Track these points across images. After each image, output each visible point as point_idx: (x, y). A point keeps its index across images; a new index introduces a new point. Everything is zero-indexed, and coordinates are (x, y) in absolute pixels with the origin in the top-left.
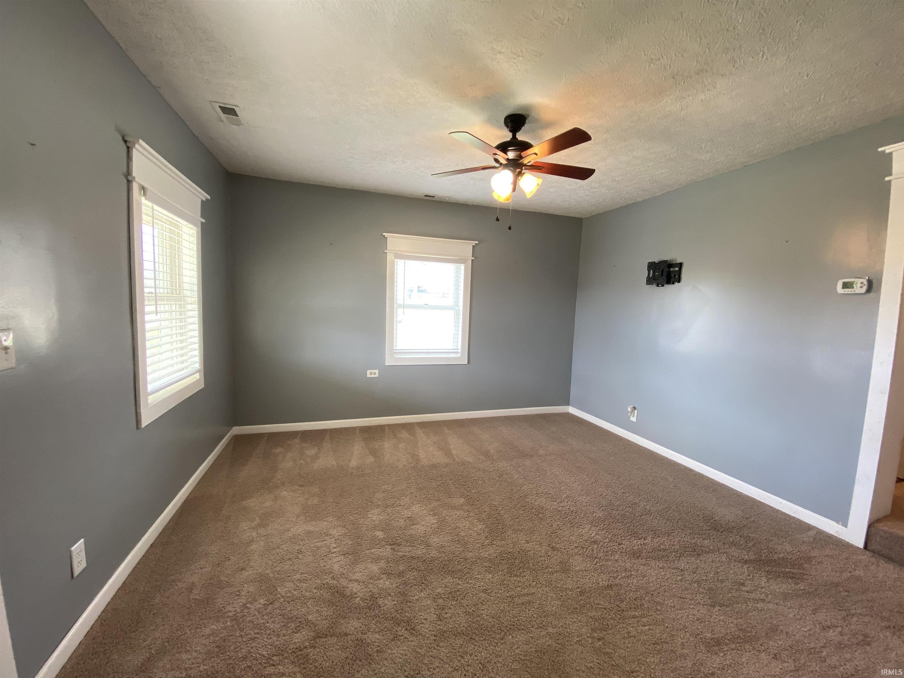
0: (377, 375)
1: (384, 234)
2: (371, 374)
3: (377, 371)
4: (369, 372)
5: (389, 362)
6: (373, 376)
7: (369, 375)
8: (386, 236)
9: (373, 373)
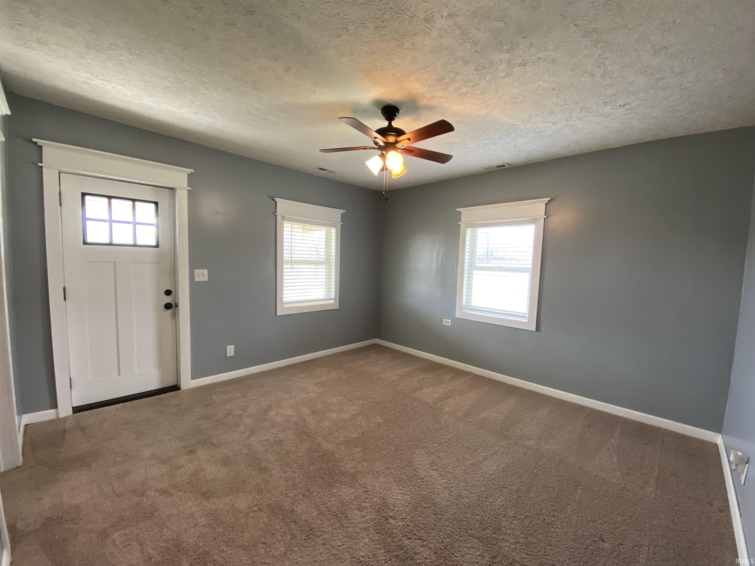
0: (450, 324)
1: (457, 210)
2: (446, 322)
3: (450, 321)
4: (444, 320)
5: (459, 314)
6: (447, 324)
7: (444, 323)
8: (460, 211)
9: (447, 322)
